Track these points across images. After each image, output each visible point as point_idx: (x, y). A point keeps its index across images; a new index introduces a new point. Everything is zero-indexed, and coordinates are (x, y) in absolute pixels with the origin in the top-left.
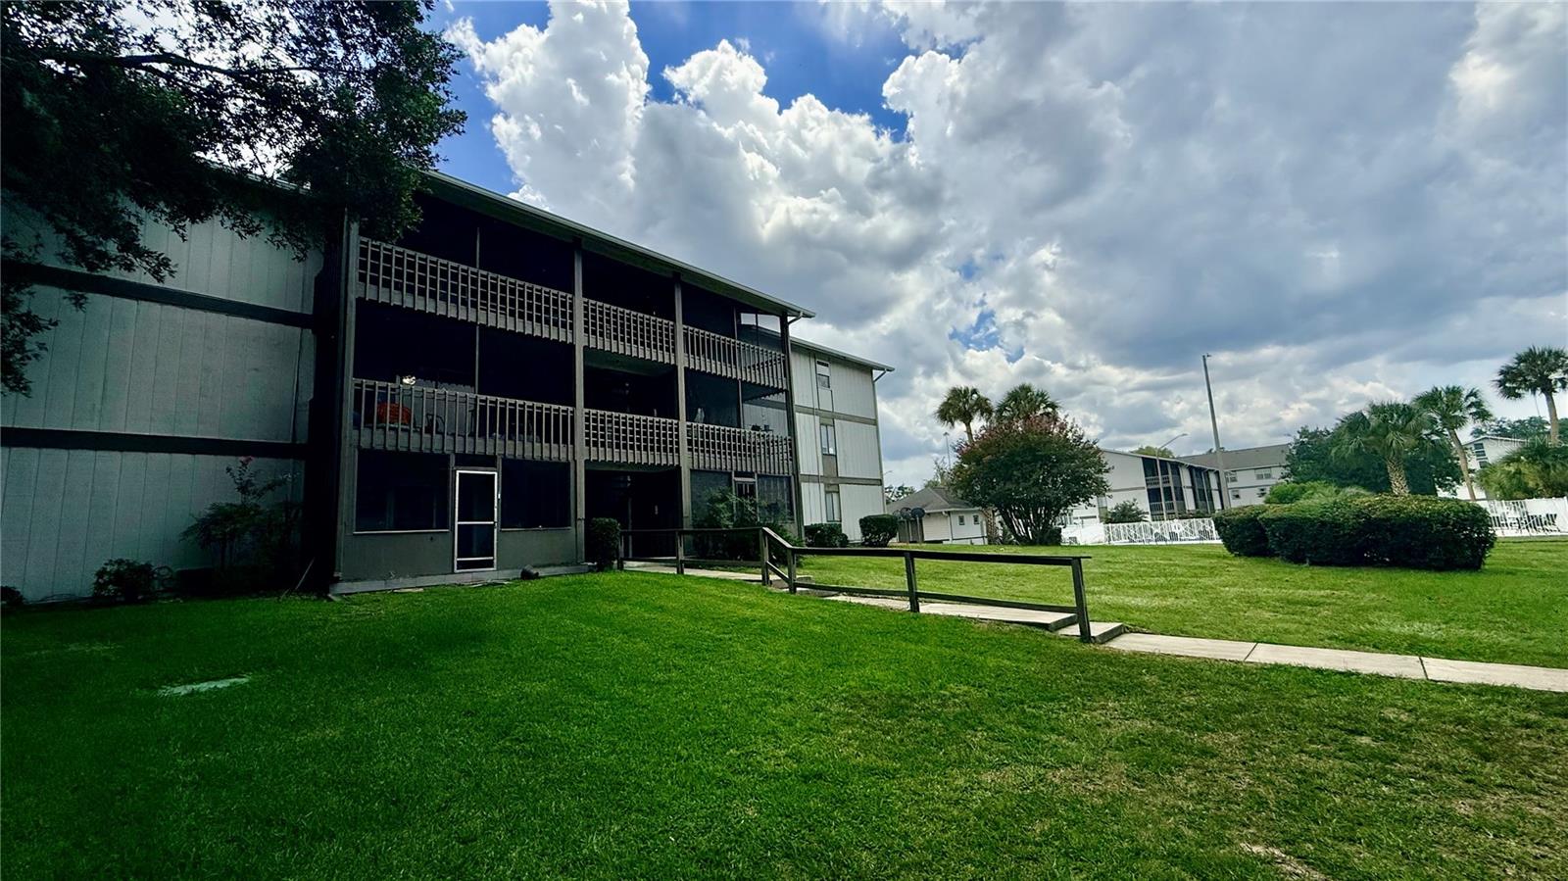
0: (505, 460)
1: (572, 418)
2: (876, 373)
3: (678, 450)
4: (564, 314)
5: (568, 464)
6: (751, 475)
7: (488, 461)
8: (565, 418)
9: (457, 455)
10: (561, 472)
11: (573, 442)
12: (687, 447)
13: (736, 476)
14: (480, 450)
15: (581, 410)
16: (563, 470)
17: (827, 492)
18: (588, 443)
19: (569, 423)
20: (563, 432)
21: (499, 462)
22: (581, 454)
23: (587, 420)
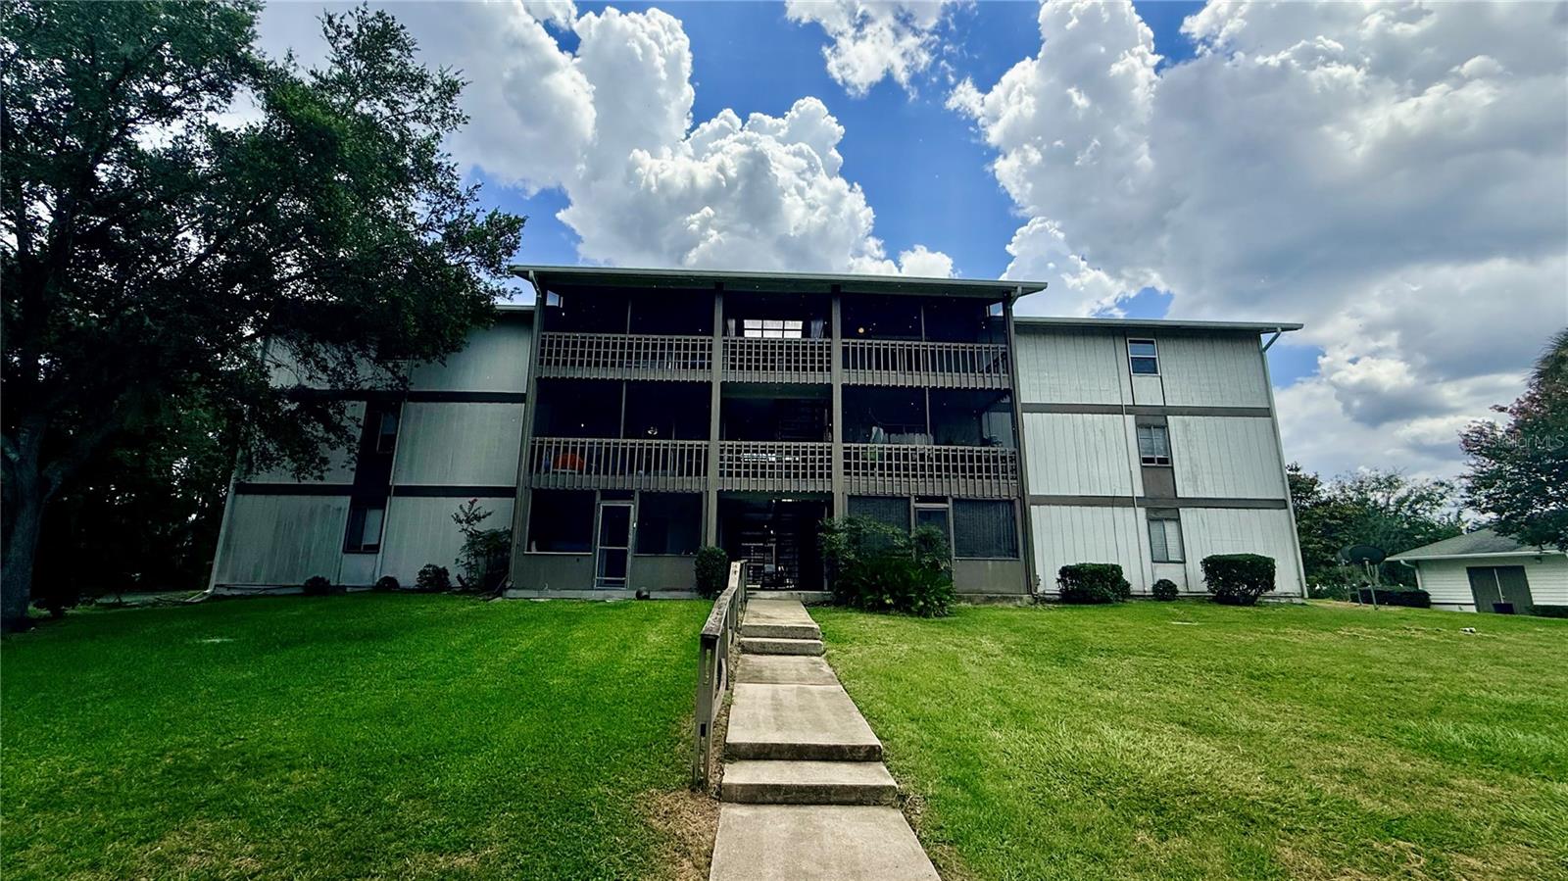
0: (642, 494)
1: (706, 452)
2: (1265, 338)
3: (829, 476)
4: (702, 356)
5: (701, 493)
6: (943, 499)
7: (627, 495)
8: (699, 452)
9: (602, 491)
10: (693, 503)
11: (705, 474)
12: (842, 471)
13: (916, 502)
14: (618, 486)
15: (715, 443)
16: (696, 500)
17: (1150, 520)
18: (722, 474)
19: (702, 456)
20: (697, 465)
21: (637, 496)
22: (713, 484)
23: (722, 451)
